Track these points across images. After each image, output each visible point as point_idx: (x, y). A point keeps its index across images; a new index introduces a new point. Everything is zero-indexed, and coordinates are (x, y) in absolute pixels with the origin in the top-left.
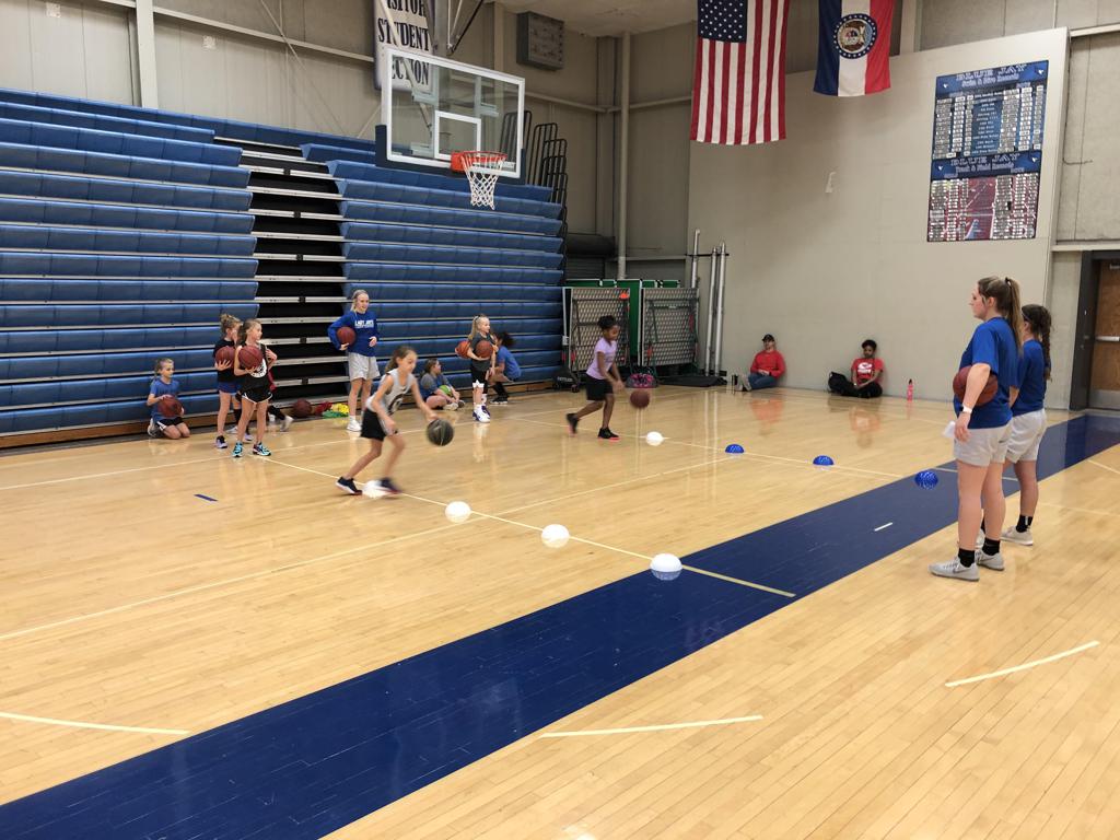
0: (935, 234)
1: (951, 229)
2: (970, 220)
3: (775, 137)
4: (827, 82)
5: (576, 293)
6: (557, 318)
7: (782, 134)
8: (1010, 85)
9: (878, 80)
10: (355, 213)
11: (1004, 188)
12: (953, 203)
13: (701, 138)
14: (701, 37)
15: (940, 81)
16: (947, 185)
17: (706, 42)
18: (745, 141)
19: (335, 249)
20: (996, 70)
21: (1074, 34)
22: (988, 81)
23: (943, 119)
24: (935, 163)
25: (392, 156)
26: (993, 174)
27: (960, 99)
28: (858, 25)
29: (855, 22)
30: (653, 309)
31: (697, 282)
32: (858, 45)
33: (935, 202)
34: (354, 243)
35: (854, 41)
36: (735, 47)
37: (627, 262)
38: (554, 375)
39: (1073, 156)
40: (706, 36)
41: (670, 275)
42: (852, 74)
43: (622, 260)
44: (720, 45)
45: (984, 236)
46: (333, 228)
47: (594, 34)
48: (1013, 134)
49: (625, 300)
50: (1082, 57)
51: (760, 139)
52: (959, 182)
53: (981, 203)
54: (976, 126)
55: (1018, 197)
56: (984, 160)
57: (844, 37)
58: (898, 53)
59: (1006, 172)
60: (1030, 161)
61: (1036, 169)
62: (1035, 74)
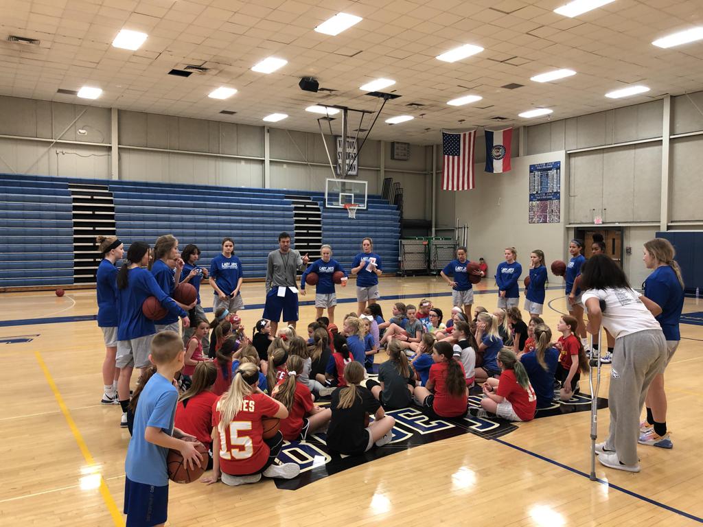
0: (531, 221)
1: (536, 219)
2: (541, 216)
3: (471, 188)
4: (490, 168)
5: (404, 242)
6: (397, 250)
7: (473, 187)
8: (550, 169)
9: (506, 167)
10: (325, 217)
11: (551, 204)
12: (535, 209)
13: (445, 189)
14: (444, 154)
15: (531, 166)
16: (534, 203)
17: (446, 156)
18: (460, 189)
19: (319, 228)
20: (546, 164)
21: (569, 152)
22: (544, 167)
23: (532, 179)
24: (531, 195)
25: (327, 206)
26: (547, 200)
27: (536, 173)
28: (499, 149)
29: (498, 147)
30: (436, 248)
31: (458, 237)
32: (500, 155)
33: (531, 209)
34: (325, 227)
35: (498, 154)
36: (456, 157)
37: (436, 231)
38: (396, 271)
39: (572, 194)
40: (446, 154)
41: (448, 235)
42: (498, 165)
43: (433, 229)
44: (451, 157)
45: (545, 222)
46: (318, 222)
47: (424, 145)
48: (552, 187)
49: (425, 245)
50: (573, 160)
51: (466, 188)
52: (538, 202)
53: (544, 210)
54: (541, 182)
55: (554, 208)
56: (544, 194)
57: (494, 153)
58: (518, 156)
59: (551, 199)
60: (557, 195)
61: (559, 198)
62: (556, 166)
